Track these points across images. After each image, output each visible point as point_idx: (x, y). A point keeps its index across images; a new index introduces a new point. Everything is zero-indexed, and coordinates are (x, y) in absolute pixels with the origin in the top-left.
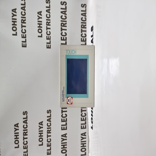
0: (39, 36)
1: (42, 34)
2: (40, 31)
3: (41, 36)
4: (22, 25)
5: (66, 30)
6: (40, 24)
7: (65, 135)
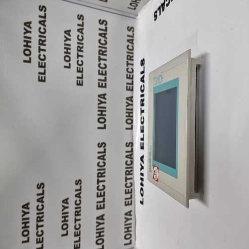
1: (70, 64)
2: (67, 59)
3: (69, 67)
4: (39, 47)
5: (106, 60)
6: (67, 49)
7: (101, 217)
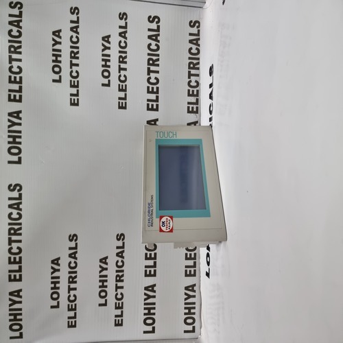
0: (103, 85)
2: (106, 74)
6: (106, 60)
7: (151, 288)
